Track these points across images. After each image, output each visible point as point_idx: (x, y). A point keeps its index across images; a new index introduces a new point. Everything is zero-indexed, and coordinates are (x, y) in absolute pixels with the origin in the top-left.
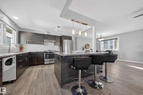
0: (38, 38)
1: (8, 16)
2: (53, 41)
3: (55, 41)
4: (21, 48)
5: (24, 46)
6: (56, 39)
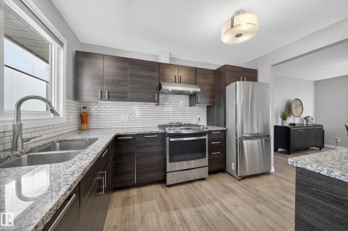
4: (83, 118)
6: (200, 79)
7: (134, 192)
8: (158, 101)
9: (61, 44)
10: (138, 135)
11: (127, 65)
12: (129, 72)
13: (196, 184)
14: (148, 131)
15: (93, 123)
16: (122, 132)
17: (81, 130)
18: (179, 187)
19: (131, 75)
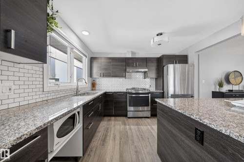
0: (116, 65)
1: (75, 32)
2: (143, 70)
3: (147, 70)
4: (93, 85)
5: (97, 81)
6: (149, 64)
7: (113, 118)
8: (125, 77)
9: (86, 57)
10: (115, 92)
11: (110, 61)
12: (112, 63)
13: (144, 119)
14: (119, 91)
15: (97, 87)
16: (108, 91)
17: (92, 90)
18: (134, 119)
19: (113, 65)
